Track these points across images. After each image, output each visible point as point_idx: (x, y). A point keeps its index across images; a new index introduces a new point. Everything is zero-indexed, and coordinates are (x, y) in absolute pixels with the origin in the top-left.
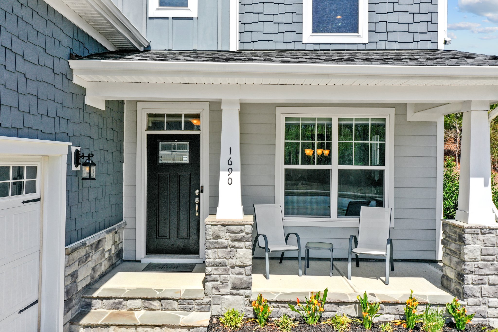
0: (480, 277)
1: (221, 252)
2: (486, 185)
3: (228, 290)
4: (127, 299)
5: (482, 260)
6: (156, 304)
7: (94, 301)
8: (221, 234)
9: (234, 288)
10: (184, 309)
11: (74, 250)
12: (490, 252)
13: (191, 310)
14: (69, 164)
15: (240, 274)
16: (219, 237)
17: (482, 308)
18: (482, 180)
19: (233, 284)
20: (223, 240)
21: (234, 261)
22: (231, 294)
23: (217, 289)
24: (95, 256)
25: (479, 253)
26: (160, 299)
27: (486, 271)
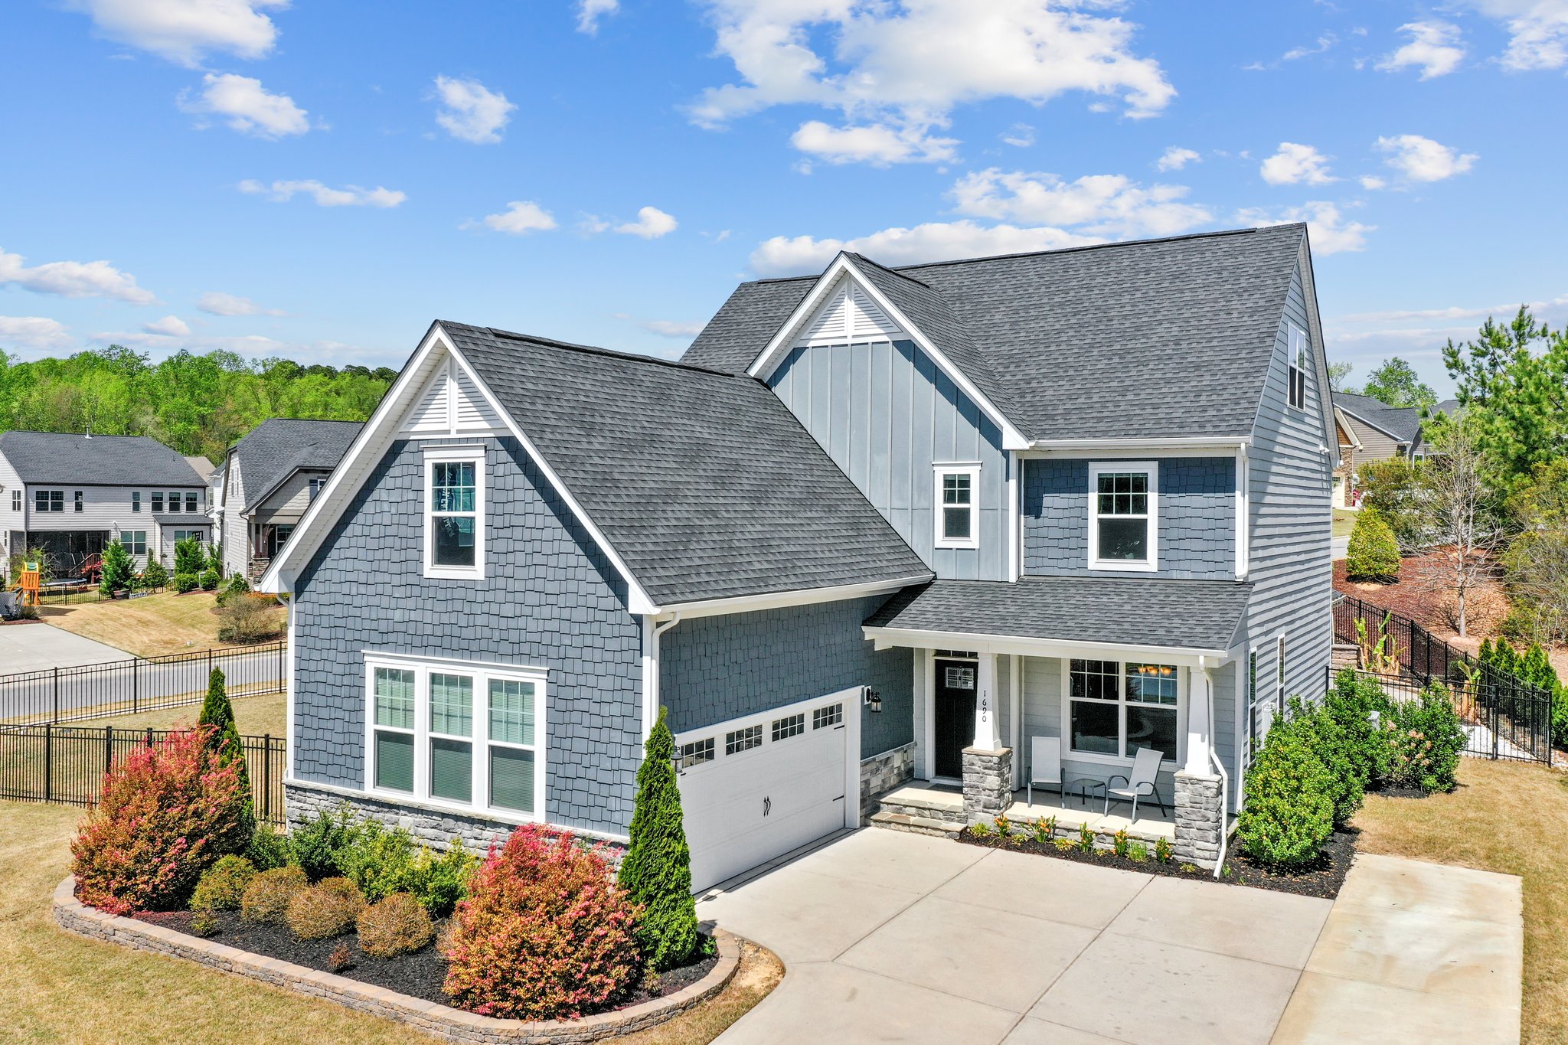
0: (1189, 822)
2: (1203, 740)
3: (981, 808)
5: (1191, 807)
8: (975, 762)
9: (985, 807)
10: (947, 819)
11: (867, 764)
12: (1197, 801)
13: (952, 820)
16: (973, 764)
17: (1190, 849)
18: (1199, 736)
20: (976, 767)
21: (986, 785)
22: (983, 812)
23: (972, 806)
24: (885, 770)
25: (1188, 800)
26: (930, 809)
27: (1193, 817)
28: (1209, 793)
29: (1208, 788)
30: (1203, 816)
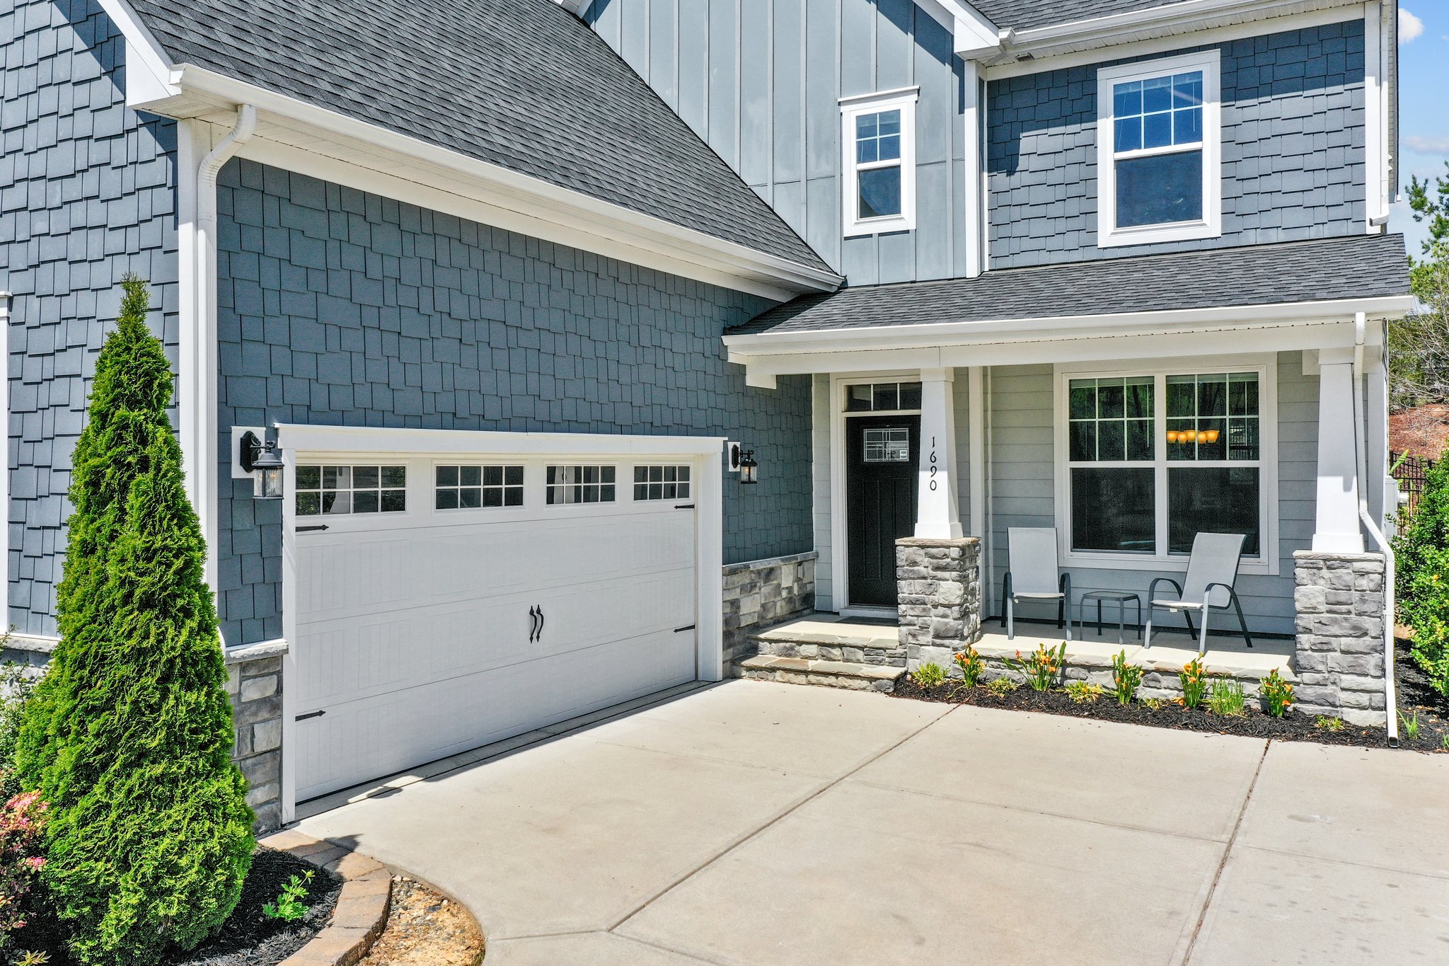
0: (1325, 639)
1: (918, 585)
2: (1347, 488)
3: (929, 638)
4: (800, 643)
5: (1328, 612)
6: (836, 652)
7: (761, 644)
8: (918, 559)
9: (937, 636)
10: (872, 662)
12: (1342, 599)
13: (880, 663)
14: (725, 464)
15: (944, 616)
16: (915, 563)
17: (1329, 689)
18: (1339, 481)
19: (936, 630)
20: (921, 568)
21: (938, 598)
22: (934, 644)
23: (914, 636)
25: (1322, 599)
26: (841, 646)
27: (1335, 630)
28: (1364, 583)
29: (1363, 574)
30: (1355, 628)
